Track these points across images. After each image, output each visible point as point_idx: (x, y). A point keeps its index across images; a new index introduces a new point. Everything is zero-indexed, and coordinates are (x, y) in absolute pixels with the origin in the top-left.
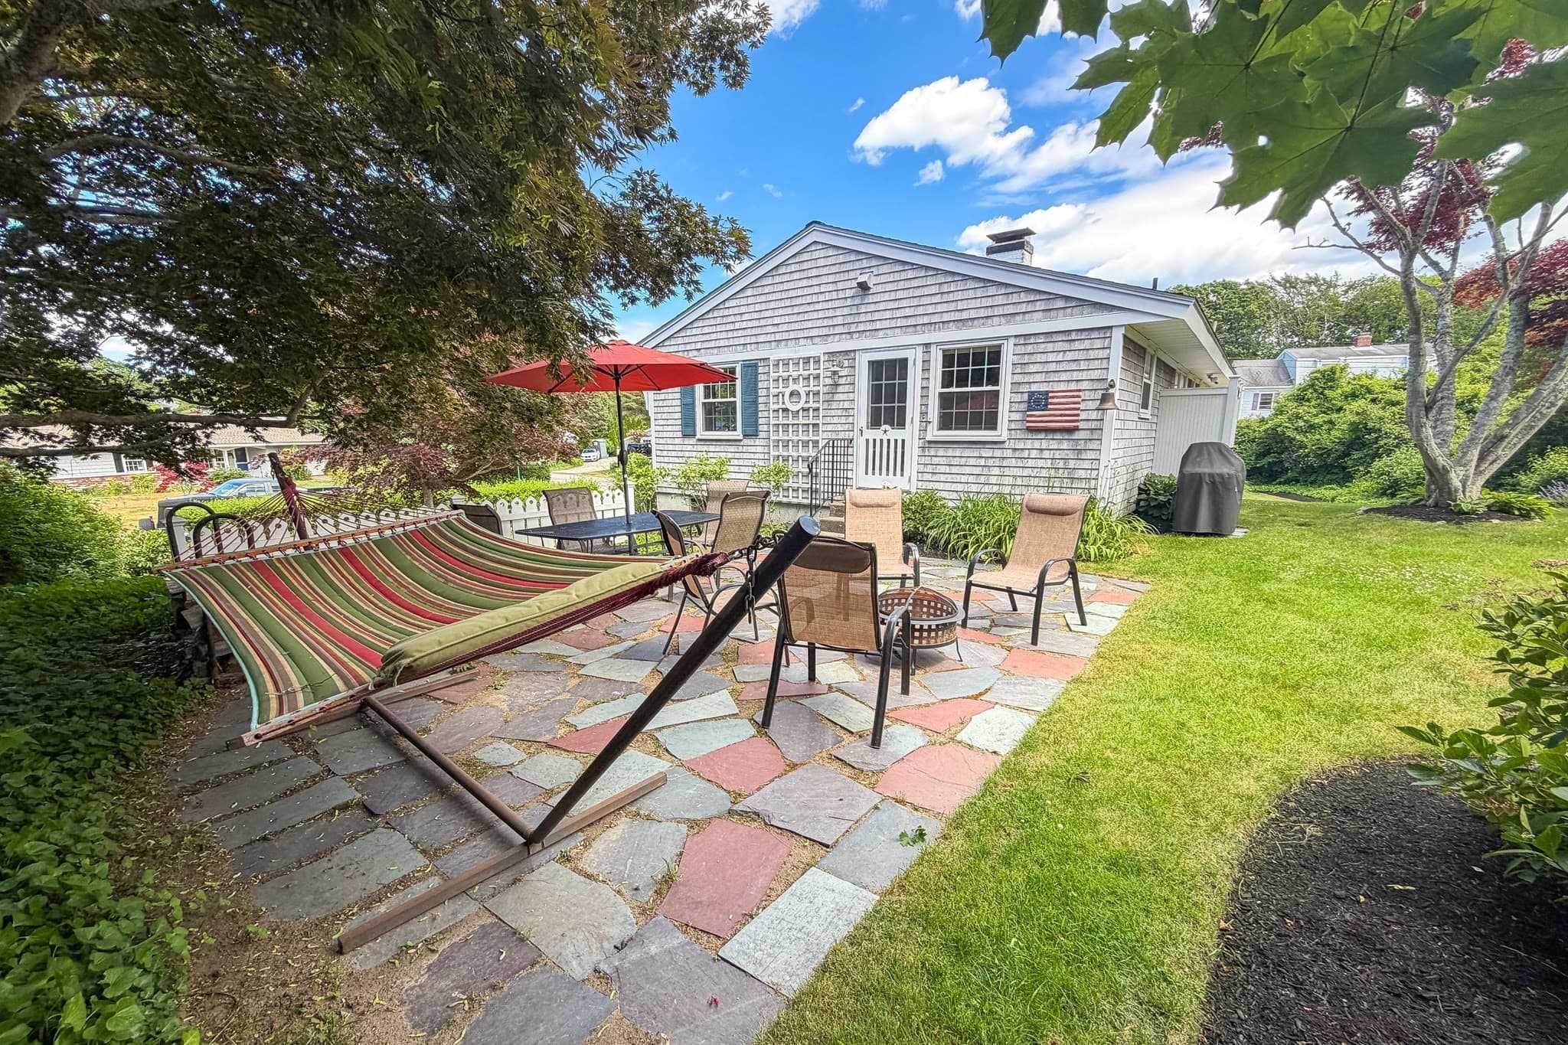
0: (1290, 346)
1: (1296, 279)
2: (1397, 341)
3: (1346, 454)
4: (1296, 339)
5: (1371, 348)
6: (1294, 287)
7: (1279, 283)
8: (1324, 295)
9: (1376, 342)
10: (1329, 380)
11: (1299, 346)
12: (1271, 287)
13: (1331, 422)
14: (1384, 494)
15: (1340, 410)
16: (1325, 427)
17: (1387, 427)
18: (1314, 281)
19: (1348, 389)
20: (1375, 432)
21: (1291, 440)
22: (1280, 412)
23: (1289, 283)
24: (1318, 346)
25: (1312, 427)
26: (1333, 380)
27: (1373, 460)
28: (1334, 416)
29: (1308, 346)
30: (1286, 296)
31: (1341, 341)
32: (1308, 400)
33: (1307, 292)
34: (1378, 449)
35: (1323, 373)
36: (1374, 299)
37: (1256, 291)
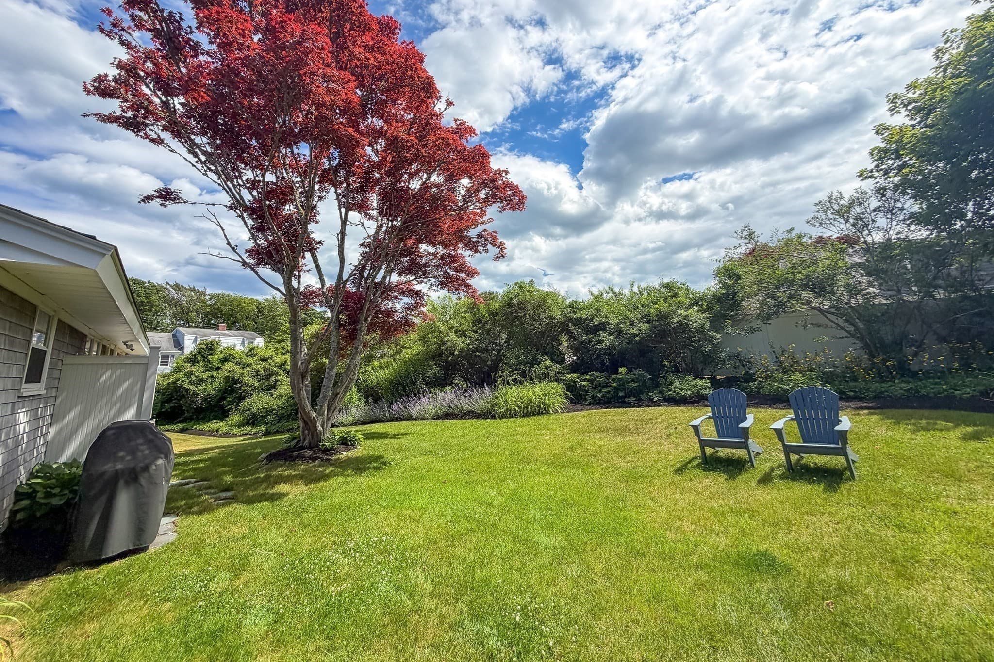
0: (180, 325)
1: (183, 287)
2: (237, 329)
3: (223, 398)
4: (183, 322)
5: (226, 332)
6: (181, 291)
7: (172, 286)
8: (198, 299)
9: (228, 328)
10: (210, 350)
11: (184, 326)
12: (166, 288)
13: (212, 377)
14: (248, 424)
15: (218, 368)
16: (209, 380)
17: (246, 380)
18: (193, 290)
19: (221, 356)
20: (239, 383)
21: (187, 390)
22: (178, 370)
23: (177, 287)
24: (196, 327)
25: (201, 381)
26: (213, 350)
27: (240, 402)
28: (215, 373)
29: (190, 327)
30: (176, 295)
31: (208, 326)
32: (198, 362)
33: (189, 295)
34: (241, 393)
35: (207, 345)
36: (225, 305)
37: (158, 289)
